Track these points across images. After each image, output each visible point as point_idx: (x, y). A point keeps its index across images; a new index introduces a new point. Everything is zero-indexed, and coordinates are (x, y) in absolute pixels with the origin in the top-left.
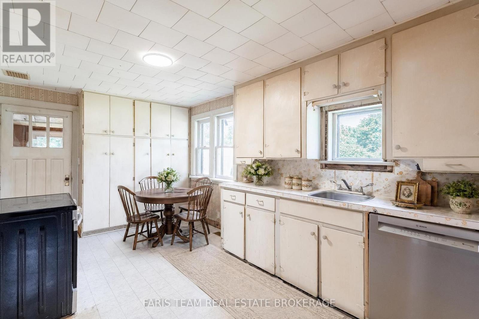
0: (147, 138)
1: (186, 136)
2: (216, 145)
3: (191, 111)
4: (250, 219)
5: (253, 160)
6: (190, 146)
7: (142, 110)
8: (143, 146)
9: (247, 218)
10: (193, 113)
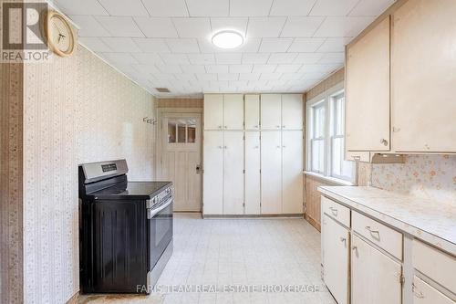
0: (256, 131)
1: (300, 126)
2: (331, 133)
3: (305, 97)
4: (357, 255)
5: (373, 154)
6: (304, 137)
7: (252, 104)
8: (253, 139)
9: (353, 252)
10: (308, 97)
